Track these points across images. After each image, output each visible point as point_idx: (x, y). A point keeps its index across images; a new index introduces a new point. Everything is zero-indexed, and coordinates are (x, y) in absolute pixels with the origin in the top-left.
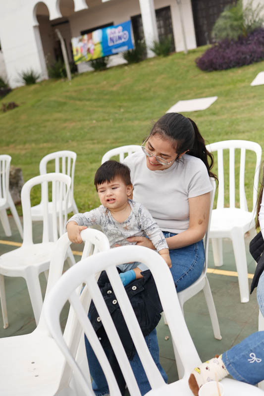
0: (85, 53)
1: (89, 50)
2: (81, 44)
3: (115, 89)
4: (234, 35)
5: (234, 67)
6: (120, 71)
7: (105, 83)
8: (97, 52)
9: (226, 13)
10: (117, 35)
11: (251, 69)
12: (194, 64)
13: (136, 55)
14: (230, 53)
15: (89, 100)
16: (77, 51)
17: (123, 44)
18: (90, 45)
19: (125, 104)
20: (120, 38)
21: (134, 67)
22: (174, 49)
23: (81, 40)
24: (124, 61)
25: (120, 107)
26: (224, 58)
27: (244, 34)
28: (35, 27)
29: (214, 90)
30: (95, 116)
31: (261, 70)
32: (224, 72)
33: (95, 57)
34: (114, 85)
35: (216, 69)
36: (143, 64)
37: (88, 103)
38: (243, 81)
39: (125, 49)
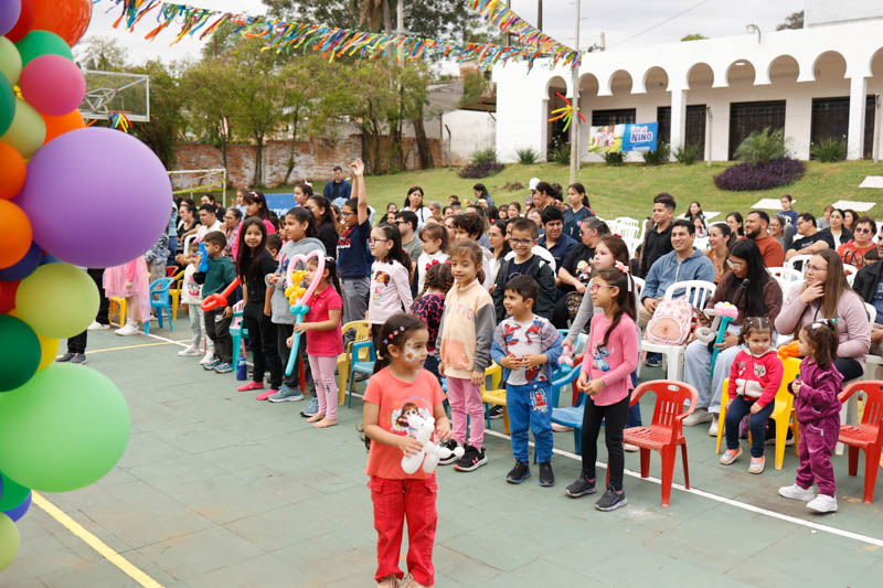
0: (602, 144)
1: (607, 142)
2: (600, 134)
3: (630, 189)
4: (754, 160)
5: (745, 189)
6: (636, 170)
7: (620, 181)
8: (616, 147)
9: (750, 139)
10: (641, 133)
11: (759, 194)
12: (712, 180)
13: (656, 157)
14: (744, 177)
15: (604, 195)
16: (594, 141)
17: (646, 144)
18: (610, 138)
19: (641, 205)
20: (644, 137)
21: (653, 169)
22: (702, 157)
23: (599, 131)
24: (642, 160)
25: (635, 207)
26: (738, 179)
27: (763, 161)
28: (544, 101)
29: (720, 207)
30: (612, 211)
31: (766, 197)
32: (736, 193)
33: (613, 150)
34: (631, 185)
35: (729, 189)
36: (663, 168)
37: (604, 198)
38: (747, 203)
39: (647, 149)
